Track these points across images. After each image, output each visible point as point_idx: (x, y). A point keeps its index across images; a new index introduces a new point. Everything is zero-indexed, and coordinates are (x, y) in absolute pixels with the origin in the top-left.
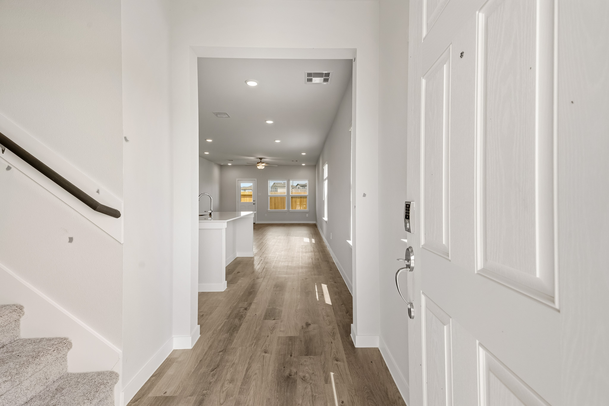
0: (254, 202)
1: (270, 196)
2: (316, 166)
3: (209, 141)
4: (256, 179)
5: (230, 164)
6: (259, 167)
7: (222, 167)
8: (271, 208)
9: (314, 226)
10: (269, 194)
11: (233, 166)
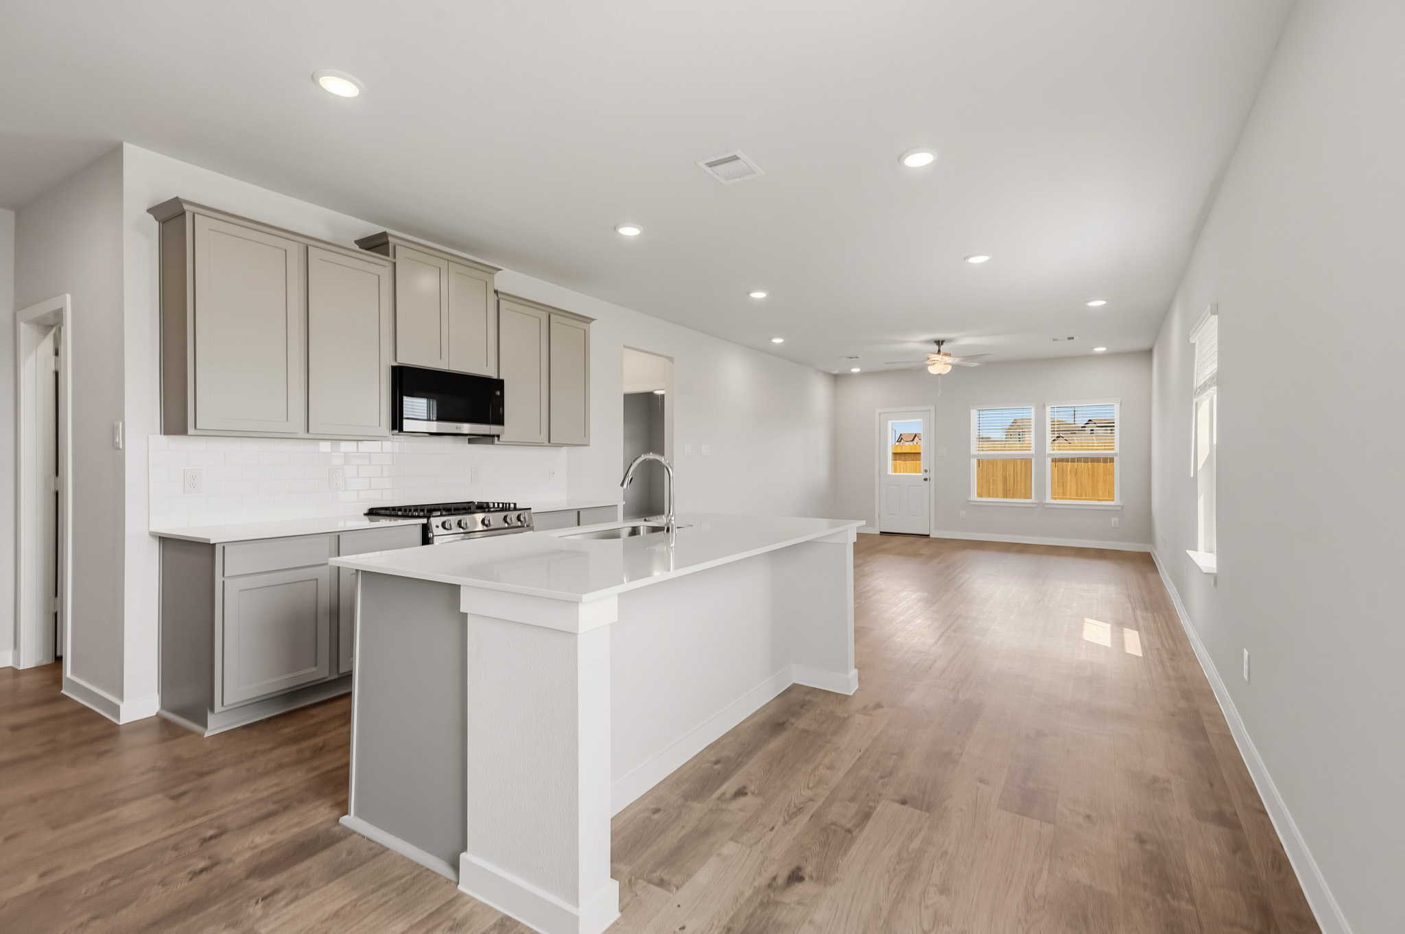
0: (926, 476)
1: (974, 456)
2: (1150, 352)
3: (758, 295)
4: (932, 408)
5: (855, 370)
6: (933, 370)
7: (837, 379)
8: (980, 495)
9: (1145, 561)
10: (974, 451)
11: (865, 374)
